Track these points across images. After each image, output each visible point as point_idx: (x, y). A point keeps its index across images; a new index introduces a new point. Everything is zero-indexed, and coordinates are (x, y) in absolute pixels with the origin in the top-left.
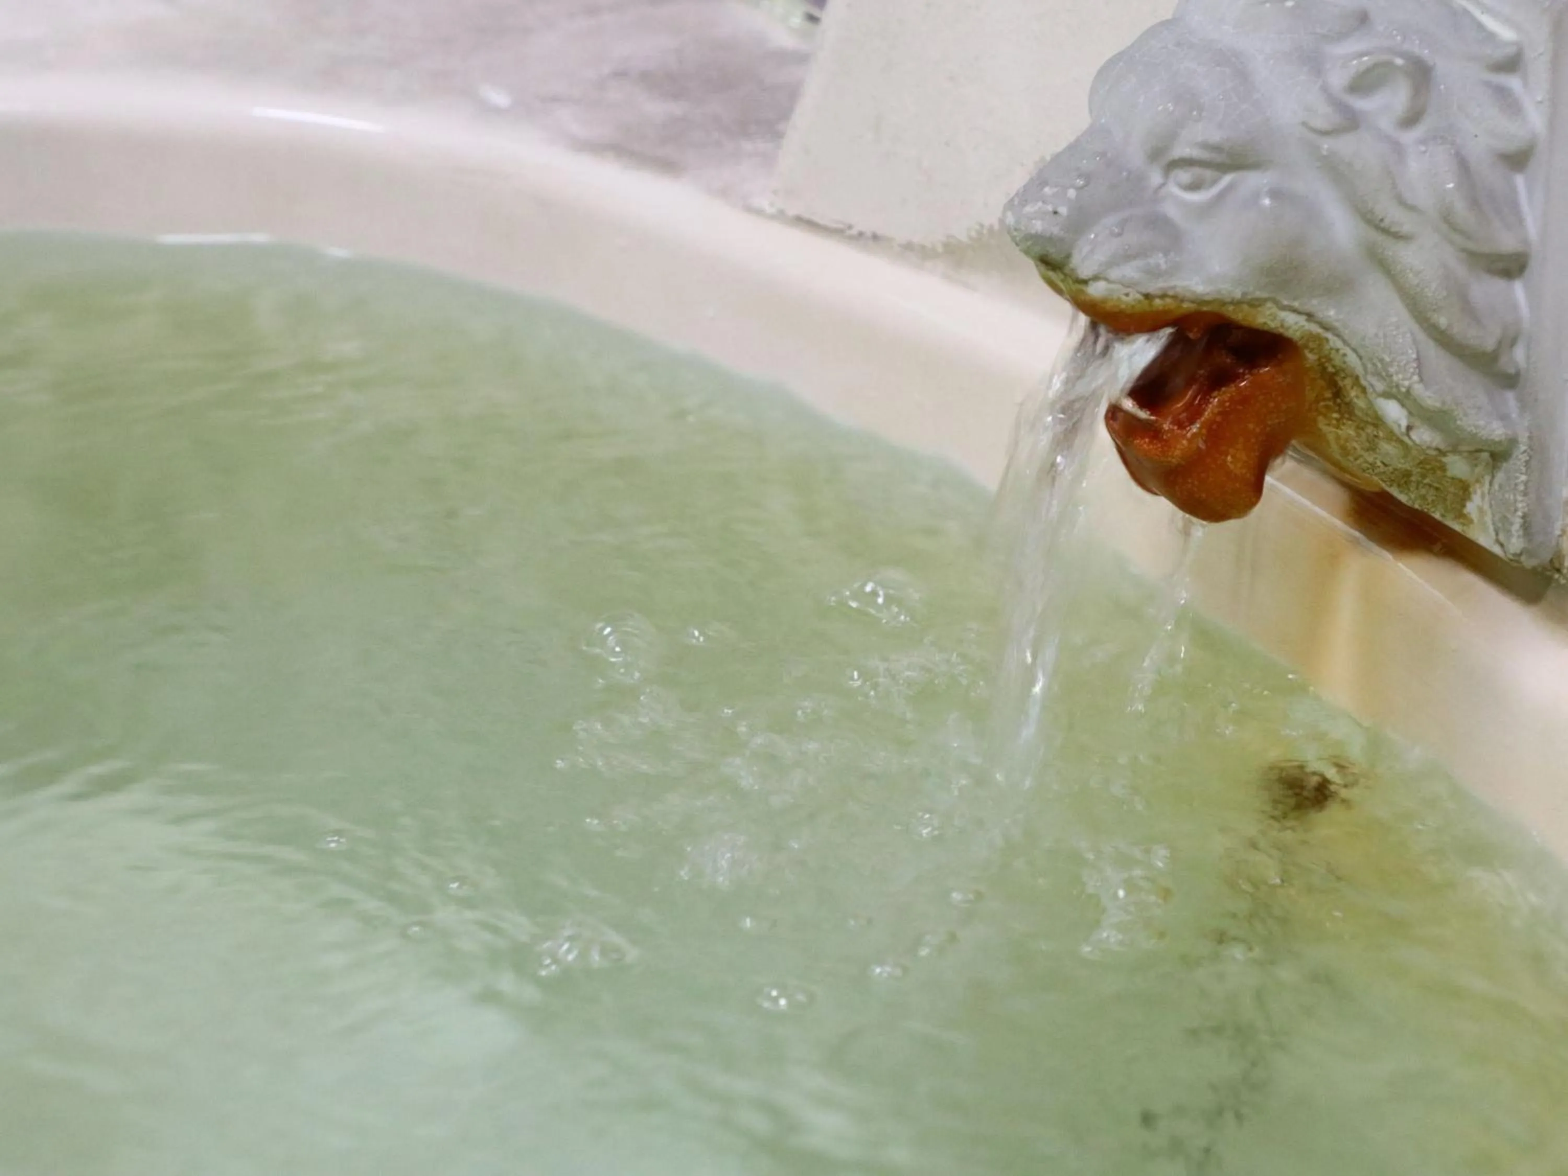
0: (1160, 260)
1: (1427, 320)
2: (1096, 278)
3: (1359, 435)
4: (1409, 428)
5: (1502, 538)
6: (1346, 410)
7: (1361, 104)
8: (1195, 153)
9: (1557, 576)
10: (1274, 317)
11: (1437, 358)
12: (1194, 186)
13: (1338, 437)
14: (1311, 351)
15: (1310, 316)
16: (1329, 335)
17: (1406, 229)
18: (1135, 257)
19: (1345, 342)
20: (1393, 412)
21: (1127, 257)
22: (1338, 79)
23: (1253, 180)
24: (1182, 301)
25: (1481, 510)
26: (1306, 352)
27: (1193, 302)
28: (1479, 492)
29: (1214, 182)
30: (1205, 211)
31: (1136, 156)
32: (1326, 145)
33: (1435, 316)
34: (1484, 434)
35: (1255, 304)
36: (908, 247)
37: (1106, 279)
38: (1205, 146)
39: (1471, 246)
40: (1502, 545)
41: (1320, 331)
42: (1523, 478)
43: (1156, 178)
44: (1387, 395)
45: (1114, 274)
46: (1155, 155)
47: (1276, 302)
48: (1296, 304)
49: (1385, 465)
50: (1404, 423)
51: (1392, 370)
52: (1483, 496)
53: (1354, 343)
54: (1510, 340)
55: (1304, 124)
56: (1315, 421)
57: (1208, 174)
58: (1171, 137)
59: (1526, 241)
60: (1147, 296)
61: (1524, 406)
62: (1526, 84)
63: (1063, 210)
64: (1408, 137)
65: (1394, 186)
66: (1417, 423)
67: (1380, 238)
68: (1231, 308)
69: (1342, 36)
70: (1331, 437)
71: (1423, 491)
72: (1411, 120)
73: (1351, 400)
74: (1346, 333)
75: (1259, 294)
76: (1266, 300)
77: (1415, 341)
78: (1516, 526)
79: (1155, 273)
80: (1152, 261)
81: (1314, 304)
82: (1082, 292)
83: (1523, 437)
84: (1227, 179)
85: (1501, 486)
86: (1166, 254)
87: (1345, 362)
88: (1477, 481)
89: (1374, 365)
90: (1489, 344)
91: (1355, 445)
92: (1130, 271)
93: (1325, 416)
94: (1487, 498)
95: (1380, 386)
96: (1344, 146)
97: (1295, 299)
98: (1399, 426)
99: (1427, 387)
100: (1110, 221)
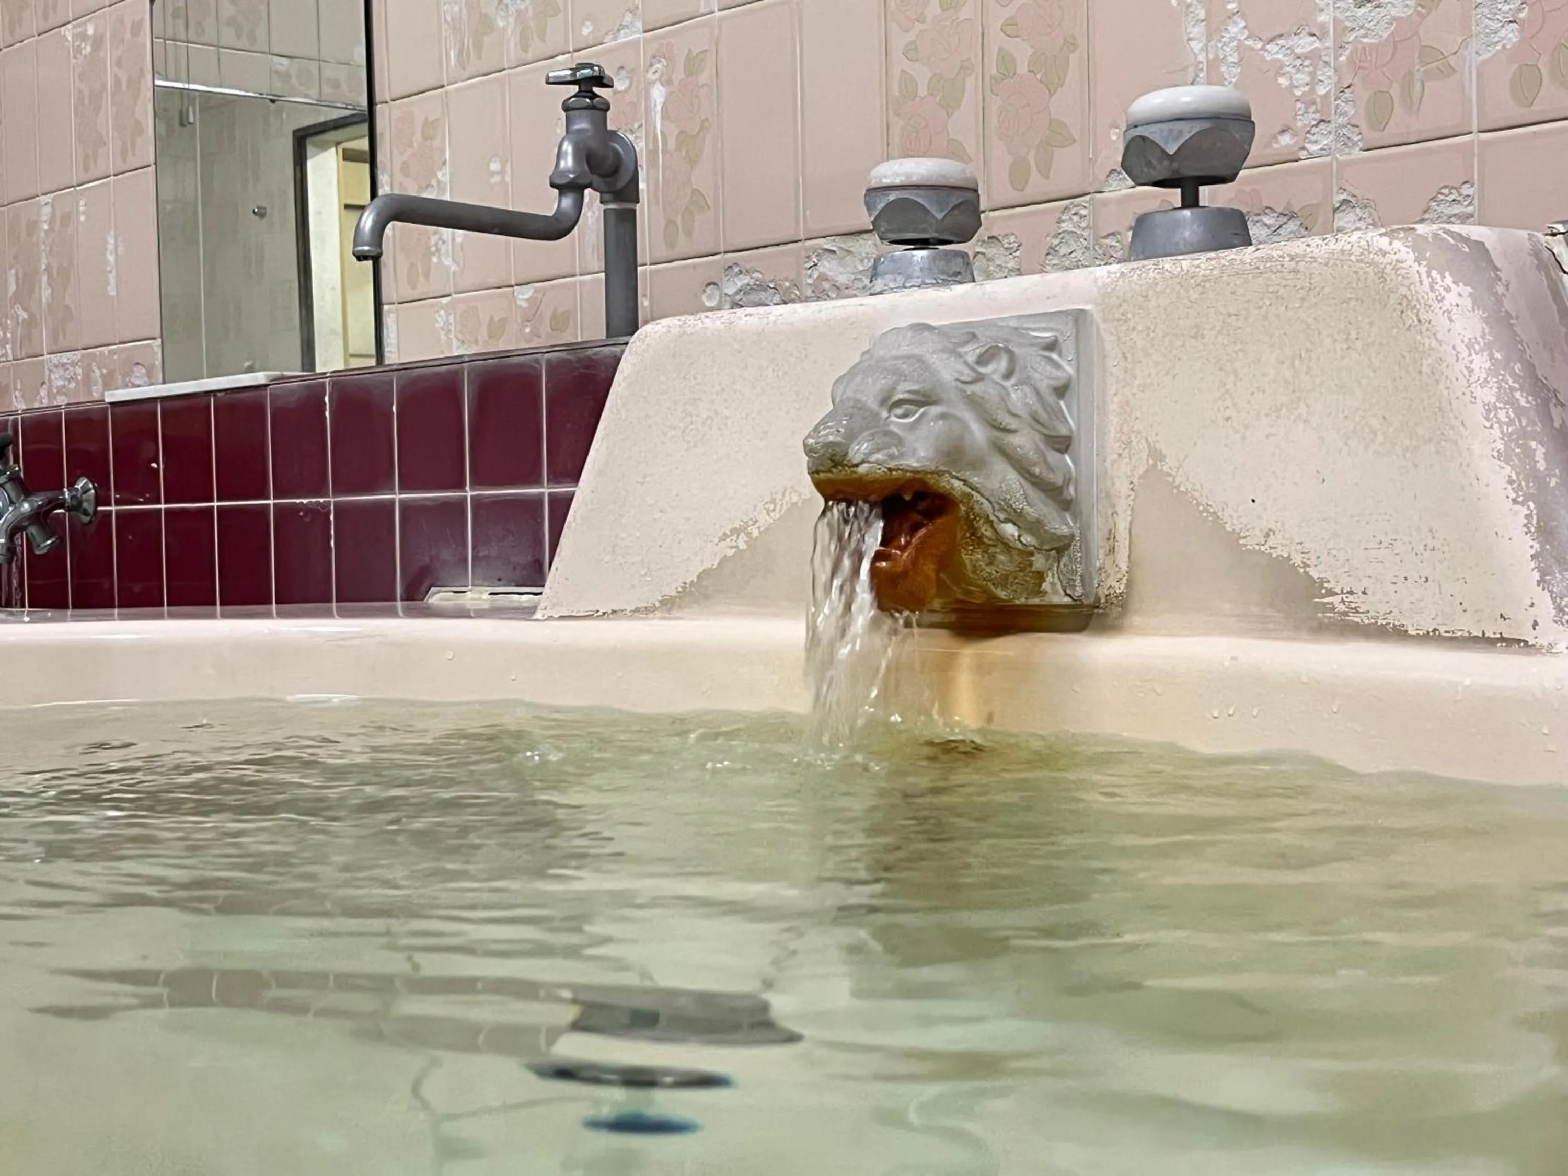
0: (895, 451)
1: (1028, 472)
2: (863, 462)
3: (983, 557)
4: (1019, 536)
5: (1068, 592)
6: (977, 539)
7: (982, 370)
8: (906, 396)
9: (1096, 611)
10: (948, 482)
11: (1033, 493)
12: (905, 416)
13: (971, 560)
14: (964, 504)
15: (965, 482)
16: (974, 493)
17: (1013, 427)
18: (883, 449)
19: (982, 496)
20: (1010, 530)
21: (878, 450)
22: (971, 358)
23: (935, 410)
24: (907, 471)
25: (1053, 584)
26: (961, 505)
27: (912, 472)
28: (1050, 575)
29: (916, 412)
30: (913, 427)
31: (873, 404)
32: (969, 389)
33: (1033, 468)
34: (1059, 532)
35: (940, 474)
36: (637, 610)
37: (868, 462)
38: (910, 392)
39: (1046, 431)
40: (1069, 596)
41: (970, 490)
42: (1079, 554)
43: (884, 414)
44: (1006, 521)
45: (873, 458)
46: (883, 402)
47: (950, 474)
48: (958, 475)
49: (997, 572)
50: (1016, 534)
51: (1011, 502)
52: (1053, 576)
53: (987, 494)
54: (1068, 481)
55: (957, 380)
56: (960, 552)
57: (912, 407)
58: (893, 390)
59: (1071, 430)
60: (890, 469)
61: (1075, 518)
62: (1060, 354)
63: (842, 430)
64: (1008, 384)
65: (1006, 405)
66: (1023, 532)
67: (997, 433)
68: (929, 476)
69: (966, 343)
70: (967, 562)
71: (1014, 588)
72: (1008, 375)
73: (982, 534)
74: (982, 491)
75: (942, 468)
76: (944, 472)
77: (1022, 486)
78: (1078, 582)
79: (892, 457)
80: (891, 451)
81: (967, 475)
82: (855, 472)
83: (1077, 533)
84: (922, 410)
85: (1065, 565)
86: (897, 447)
87: (981, 509)
88: (1050, 569)
89: (1000, 504)
90: (1060, 481)
91: (981, 563)
92: (879, 456)
93: (965, 549)
94: (1056, 576)
95: (1002, 516)
96: (978, 388)
97: (959, 472)
98: (1013, 536)
99: (1031, 507)
100: (866, 434)
